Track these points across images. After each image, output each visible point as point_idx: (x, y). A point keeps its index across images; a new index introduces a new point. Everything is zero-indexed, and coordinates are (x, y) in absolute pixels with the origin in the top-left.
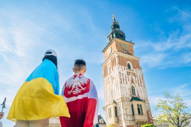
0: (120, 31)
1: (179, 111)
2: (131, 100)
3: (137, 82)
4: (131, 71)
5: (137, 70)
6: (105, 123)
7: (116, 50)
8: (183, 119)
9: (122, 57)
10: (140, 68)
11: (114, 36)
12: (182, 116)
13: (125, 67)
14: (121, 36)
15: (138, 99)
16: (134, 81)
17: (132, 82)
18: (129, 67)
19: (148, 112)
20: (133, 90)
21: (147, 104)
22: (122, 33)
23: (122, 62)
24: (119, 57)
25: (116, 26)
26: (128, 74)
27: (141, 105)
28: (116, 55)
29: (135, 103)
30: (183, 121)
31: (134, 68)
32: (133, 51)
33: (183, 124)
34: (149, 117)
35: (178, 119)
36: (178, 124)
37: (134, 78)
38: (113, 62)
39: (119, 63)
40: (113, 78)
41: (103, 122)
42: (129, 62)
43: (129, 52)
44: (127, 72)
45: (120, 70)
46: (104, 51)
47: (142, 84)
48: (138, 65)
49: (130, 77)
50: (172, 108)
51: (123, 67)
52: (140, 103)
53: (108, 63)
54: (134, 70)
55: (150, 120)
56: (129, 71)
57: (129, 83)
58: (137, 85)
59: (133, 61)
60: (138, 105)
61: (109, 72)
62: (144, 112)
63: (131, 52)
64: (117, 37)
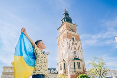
0: (69, 17)
1: (102, 67)
2: (74, 60)
3: (78, 49)
4: (74, 42)
5: (78, 41)
6: (58, 73)
7: (66, 29)
8: (104, 71)
9: (69, 33)
10: (80, 40)
11: (65, 20)
12: (103, 69)
13: (71, 40)
14: (69, 20)
15: (78, 59)
16: (76, 48)
17: (75, 48)
18: (73, 40)
19: (84, 67)
20: (75, 53)
21: (83, 62)
22: (70, 18)
23: (69, 36)
24: (67, 33)
25: (66, 14)
26: (73, 43)
27: (79, 63)
28: (66, 32)
29: (76, 61)
30: (103, 73)
31: (76, 40)
32: (76, 30)
33: (103, 74)
34: (84, 70)
35: (101, 71)
36: (101, 74)
37: (76, 46)
38: (64, 36)
39: (68, 37)
40: (63, 46)
41: (57, 73)
42: (73, 37)
43: (74, 30)
44: (72, 43)
45: (68, 41)
46: (58, 29)
47: (81, 50)
48: (79, 38)
49: (74, 45)
50: (97, 65)
51: (70, 39)
52: (79, 61)
53: (61, 37)
54: (76, 41)
55: (84, 72)
56: (73, 42)
57: (73, 49)
58: (78, 50)
59: (76, 36)
60: (78, 63)
61: (61, 42)
62: (81, 67)
63: (75, 31)
64: (67, 21)
